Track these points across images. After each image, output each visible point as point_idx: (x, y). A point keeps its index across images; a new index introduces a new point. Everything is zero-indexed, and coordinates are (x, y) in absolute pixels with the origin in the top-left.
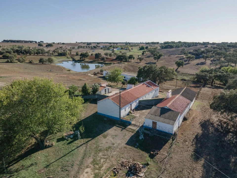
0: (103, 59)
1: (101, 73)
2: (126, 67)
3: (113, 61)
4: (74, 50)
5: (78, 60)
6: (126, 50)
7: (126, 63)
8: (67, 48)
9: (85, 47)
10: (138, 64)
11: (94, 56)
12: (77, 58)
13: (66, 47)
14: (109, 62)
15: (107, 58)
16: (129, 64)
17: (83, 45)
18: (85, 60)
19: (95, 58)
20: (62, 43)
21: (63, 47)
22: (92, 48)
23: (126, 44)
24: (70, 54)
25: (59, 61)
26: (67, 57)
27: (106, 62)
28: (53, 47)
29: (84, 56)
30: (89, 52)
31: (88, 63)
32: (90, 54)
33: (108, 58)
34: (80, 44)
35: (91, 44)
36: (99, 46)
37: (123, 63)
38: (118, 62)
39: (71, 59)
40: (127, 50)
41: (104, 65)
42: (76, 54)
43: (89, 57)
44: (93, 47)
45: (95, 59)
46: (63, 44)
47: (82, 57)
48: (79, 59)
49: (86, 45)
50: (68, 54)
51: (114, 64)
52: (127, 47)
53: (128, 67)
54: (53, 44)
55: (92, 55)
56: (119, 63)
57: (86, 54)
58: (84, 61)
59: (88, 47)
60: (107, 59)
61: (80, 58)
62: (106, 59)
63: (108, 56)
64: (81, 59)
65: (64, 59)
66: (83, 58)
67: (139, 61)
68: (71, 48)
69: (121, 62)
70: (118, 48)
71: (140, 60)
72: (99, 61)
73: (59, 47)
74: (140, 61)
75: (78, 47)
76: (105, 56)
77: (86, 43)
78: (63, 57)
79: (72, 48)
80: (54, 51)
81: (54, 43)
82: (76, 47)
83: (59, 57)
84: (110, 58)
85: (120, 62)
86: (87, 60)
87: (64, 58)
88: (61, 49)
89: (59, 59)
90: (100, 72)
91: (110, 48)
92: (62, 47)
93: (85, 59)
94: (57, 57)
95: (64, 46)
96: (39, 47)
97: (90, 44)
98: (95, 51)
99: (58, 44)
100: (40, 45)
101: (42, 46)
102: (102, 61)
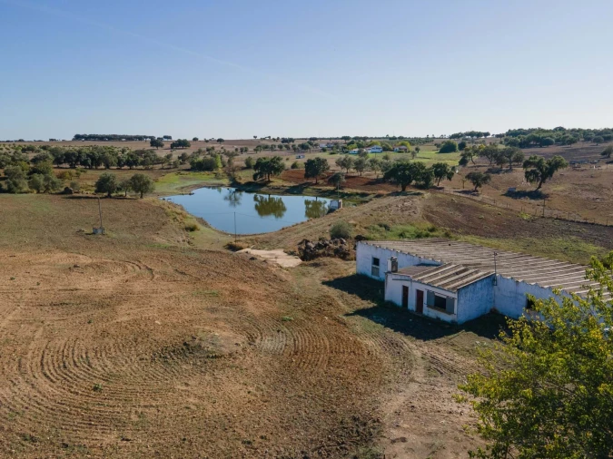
0: (334, 179)
1: (336, 243)
2: (432, 212)
3: (374, 187)
4: (241, 156)
5: (249, 184)
7: (427, 195)
9: (277, 148)
10: (475, 198)
11: (303, 169)
12: (246, 177)
13: (224, 149)
14: (359, 191)
15: (347, 177)
16: (436, 198)
17: (271, 144)
18: (271, 184)
19: (307, 176)
20: (219, 139)
21: (216, 149)
22: (295, 149)
24: (227, 166)
25: (182, 188)
26: (216, 175)
27: (347, 191)
28: (191, 148)
29: (267, 168)
30: (287, 159)
31: (279, 194)
32: (288, 164)
33: (352, 175)
34: (263, 142)
35: (293, 142)
36: (316, 145)
37: (415, 194)
38: (394, 188)
39: (226, 181)
40: (402, 152)
41: (341, 201)
42: (245, 166)
43: (283, 172)
44: (299, 146)
45: (305, 181)
46: (220, 141)
47: (261, 174)
48: (251, 180)
49: (279, 143)
50: (220, 165)
51: (379, 196)
52: (402, 144)
53: (440, 209)
54: (192, 143)
55: (294, 166)
56: (397, 194)
57: (274, 162)
58: (268, 187)
59: (284, 148)
60: (350, 180)
61: (255, 177)
62: (344, 180)
63: (352, 170)
64: (258, 180)
65: (204, 181)
66: (265, 177)
67: (469, 186)
68: (236, 150)
69: (404, 189)
70: (375, 146)
71: (474, 184)
72: (322, 185)
73: (204, 149)
74: (474, 188)
75: (258, 148)
76: (339, 169)
77: (280, 140)
78: (202, 173)
79: (239, 150)
80: (183, 158)
81: (196, 140)
82: (251, 149)
83: (191, 174)
84: (358, 177)
85: (400, 190)
86: (277, 182)
87: (205, 176)
88: (209, 153)
89: (190, 179)
90: (332, 239)
91: (349, 147)
92: (213, 148)
93: (271, 179)
94: (187, 172)
95: (218, 147)
97: (290, 141)
98: (304, 157)
100: (156, 143)
101: (162, 146)
102: (332, 188)
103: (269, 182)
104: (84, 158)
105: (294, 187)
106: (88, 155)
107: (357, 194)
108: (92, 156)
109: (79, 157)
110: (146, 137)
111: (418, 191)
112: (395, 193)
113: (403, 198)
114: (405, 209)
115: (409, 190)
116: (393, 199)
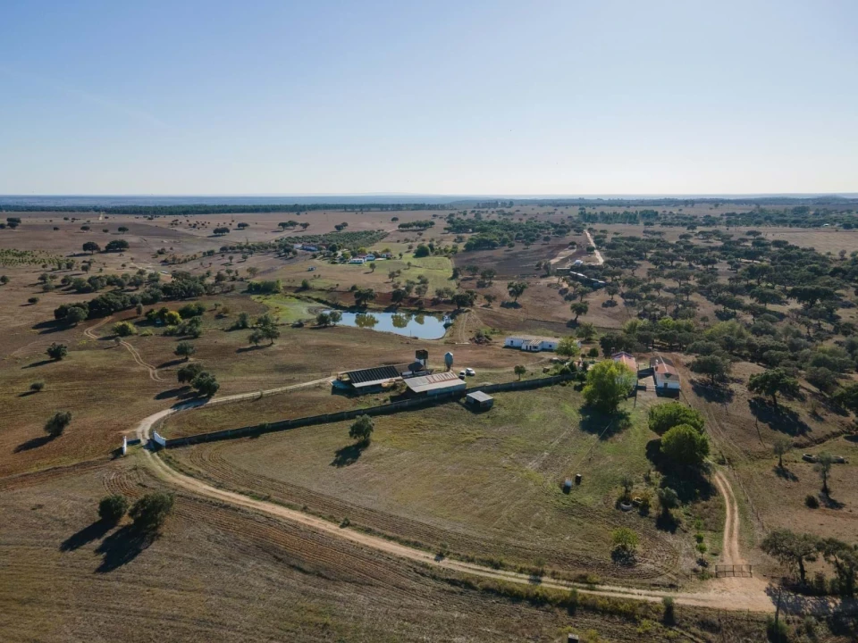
3: (439, 306)
6: (388, 258)
43: (376, 298)
48: (354, 304)
50: (281, 288)
61: (357, 302)
74: (488, 303)
86: (370, 304)
93: (367, 303)
102: (417, 308)
103: (366, 305)
111: (466, 309)
112: (455, 310)
113: (467, 314)
114: (475, 320)
115: (462, 308)
116: (463, 317)
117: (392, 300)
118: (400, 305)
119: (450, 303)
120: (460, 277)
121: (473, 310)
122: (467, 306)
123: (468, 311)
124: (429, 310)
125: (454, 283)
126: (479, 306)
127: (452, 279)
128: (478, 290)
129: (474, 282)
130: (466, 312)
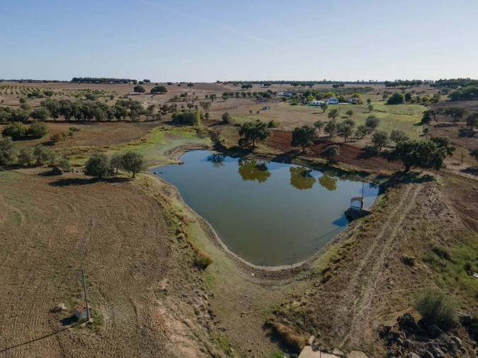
0: (328, 152)
3: (369, 162)
4: (214, 104)
5: (234, 149)
6: (353, 104)
8: (197, 97)
9: (238, 93)
11: (290, 136)
12: (229, 139)
13: (196, 94)
17: (234, 89)
18: (256, 150)
20: (189, 82)
21: (188, 94)
22: (257, 97)
23: (334, 86)
24: (205, 118)
25: (170, 152)
26: (198, 131)
28: (168, 93)
29: (251, 133)
33: (337, 142)
34: (226, 86)
35: (251, 87)
36: (275, 93)
37: (426, 179)
39: (209, 142)
40: (356, 104)
42: (222, 120)
44: (259, 93)
45: (293, 149)
46: (190, 85)
47: (246, 139)
48: (236, 144)
49: (240, 88)
50: (199, 120)
51: (381, 176)
52: (355, 96)
54: (167, 87)
55: (271, 125)
58: (254, 153)
61: (240, 141)
63: (335, 135)
64: (243, 145)
65: (188, 141)
66: (250, 142)
67: (469, 160)
68: (206, 96)
70: (332, 98)
71: (476, 159)
72: (311, 156)
73: (179, 94)
74: (474, 163)
75: (225, 94)
77: (239, 84)
78: (184, 128)
79: (209, 97)
80: (164, 109)
81: (170, 84)
82: (219, 95)
83: (174, 130)
84: (344, 144)
86: (262, 148)
87: (187, 133)
88: (184, 100)
89: (174, 136)
91: (309, 98)
92: (186, 94)
93: (256, 145)
94: (170, 127)
95: (190, 91)
96: (135, 93)
97: (247, 85)
98: (269, 107)
99: (179, 85)
100: (139, 88)
101: (143, 91)
102: (324, 161)
103: (254, 147)
104: (77, 113)
105: (281, 155)
106: (81, 110)
107: (356, 172)
108: (84, 111)
109: (74, 111)
110: (129, 81)
111: (425, 173)
112: (399, 173)
113: (420, 187)
114: (437, 209)
115: (413, 170)
116: (411, 191)
117: (293, 144)
118: (304, 153)
119: (390, 157)
120: (433, 123)
121: (438, 178)
122: (427, 167)
123: (428, 179)
124: (343, 167)
125: (420, 129)
126: (456, 170)
127: (420, 124)
128: (460, 141)
129: (455, 130)
130: (420, 181)
